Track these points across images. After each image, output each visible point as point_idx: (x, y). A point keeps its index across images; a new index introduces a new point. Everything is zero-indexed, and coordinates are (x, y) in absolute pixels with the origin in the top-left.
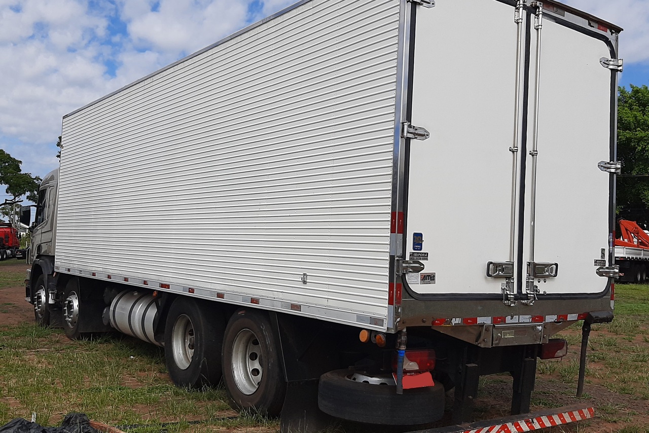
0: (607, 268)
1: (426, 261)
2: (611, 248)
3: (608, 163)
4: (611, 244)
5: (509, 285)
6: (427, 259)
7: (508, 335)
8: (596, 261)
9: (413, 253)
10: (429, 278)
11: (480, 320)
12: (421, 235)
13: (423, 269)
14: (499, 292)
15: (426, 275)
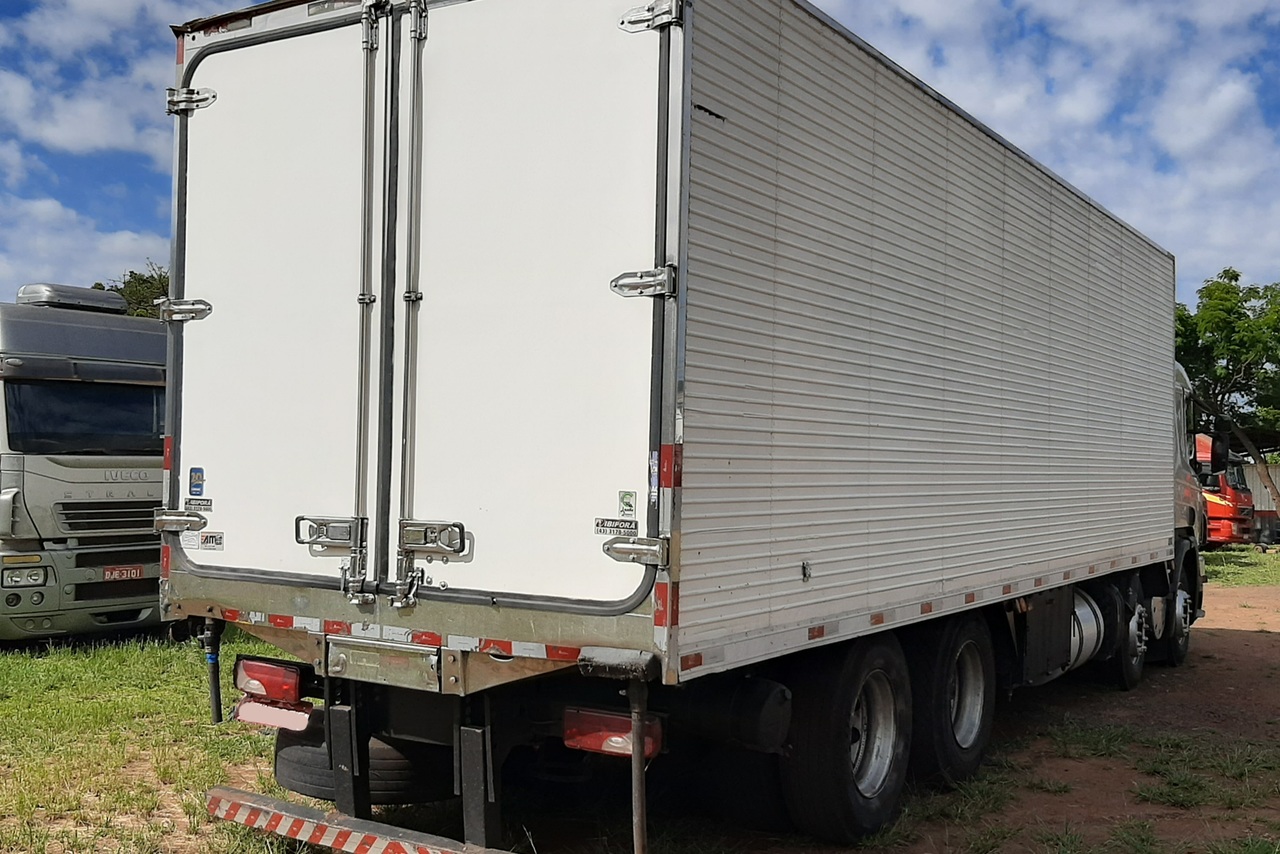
0: (640, 542)
1: (209, 513)
2: (655, 489)
3: (648, 274)
4: (655, 480)
5: (359, 564)
6: (210, 510)
7: (365, 660)
8: (602, 524)
9: (190, 500)
10: (213, 540)
11: (299, 622)
12: (200, 470)
13: (205, 524)
14: (338, 574)
15: (209, 535)
